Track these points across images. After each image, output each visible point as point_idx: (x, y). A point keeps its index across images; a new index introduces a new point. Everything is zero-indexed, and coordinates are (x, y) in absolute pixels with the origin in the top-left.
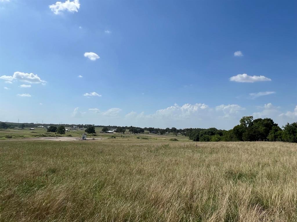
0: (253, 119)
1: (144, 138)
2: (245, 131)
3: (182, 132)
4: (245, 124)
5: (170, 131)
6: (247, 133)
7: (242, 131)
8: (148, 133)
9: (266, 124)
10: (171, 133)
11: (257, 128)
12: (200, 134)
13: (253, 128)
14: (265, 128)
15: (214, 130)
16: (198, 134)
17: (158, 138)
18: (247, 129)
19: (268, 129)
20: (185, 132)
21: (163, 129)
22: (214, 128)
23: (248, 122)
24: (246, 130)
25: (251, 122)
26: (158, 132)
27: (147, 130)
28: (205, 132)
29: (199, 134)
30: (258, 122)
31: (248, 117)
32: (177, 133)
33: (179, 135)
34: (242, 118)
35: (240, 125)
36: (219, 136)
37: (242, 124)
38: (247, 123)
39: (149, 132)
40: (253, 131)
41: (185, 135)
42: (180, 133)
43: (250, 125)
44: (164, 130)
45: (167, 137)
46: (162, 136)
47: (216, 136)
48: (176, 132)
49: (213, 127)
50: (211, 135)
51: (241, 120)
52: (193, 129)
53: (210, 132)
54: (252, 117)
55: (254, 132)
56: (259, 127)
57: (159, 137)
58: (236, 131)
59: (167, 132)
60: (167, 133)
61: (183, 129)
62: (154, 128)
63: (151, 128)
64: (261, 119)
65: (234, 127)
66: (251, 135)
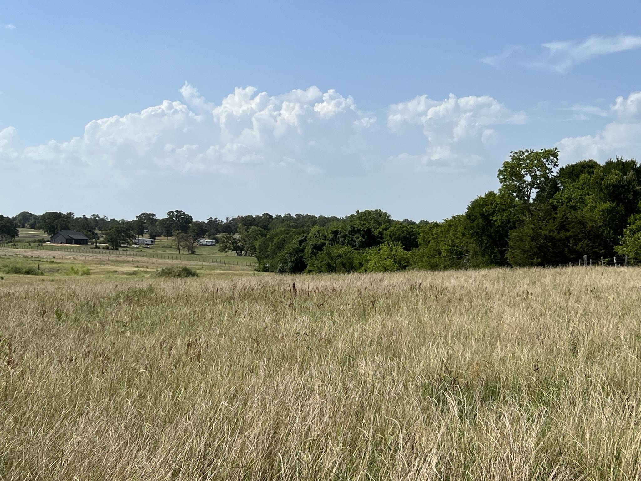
0: (556, 165)
1: (19, 266)
2: (521, 222)
3: (219, 236)
4: (519, 190)
5: (159, 229)
6: (527, 230)
7: (508, 221)
8: (42, 241)
9: (614, 186)
10: (162, 240)
11: (574, 208)
12: (311, 242)
13: (555, 208)
14: (608, 205)
15: (380, 224)
16: (301, 242)
17: (94, 268)
18: (529, 211)
19: (622, 208)
20: (237, 236)
21: (123, 222)
22: (378, 213)
23: (535, 177)
24: (527, 218)
25: (546, 178)
26: (96, 236)
27: (33, 227)
28: (336, 233)
29: (305, 240)
30: (582, 176)
31: (537, 153)
32: (195, 240)
33: (205, 251)
34: (510, 160)
35: (497, 192)
36: (400, 250)
37: (507, 187)
38: (532, 185)
39: (45, 236)
40: (557, 221)
41: (238, 249)
42: (208, 241)
43: (542, 190)
44: (128, 222)
45: (144, 259)
46: (114, 255)
47: (384, 248)
48: (190, 232)
49: (372, 209)
50: (364, 245)
51: (505, 170)
52: (278, 217)
53: (359, 231)
54: (555, 155)
55: (563, 227)
56: (582, 201)
57: (101, 262)
58: (481, 221)
59: (142, 234)
60: (146, 238)
61: (225, 221)
62: (70, 214)
63: (57, 216)
64: (591, 161)
65: (469, 204)
66: (546, 237)
